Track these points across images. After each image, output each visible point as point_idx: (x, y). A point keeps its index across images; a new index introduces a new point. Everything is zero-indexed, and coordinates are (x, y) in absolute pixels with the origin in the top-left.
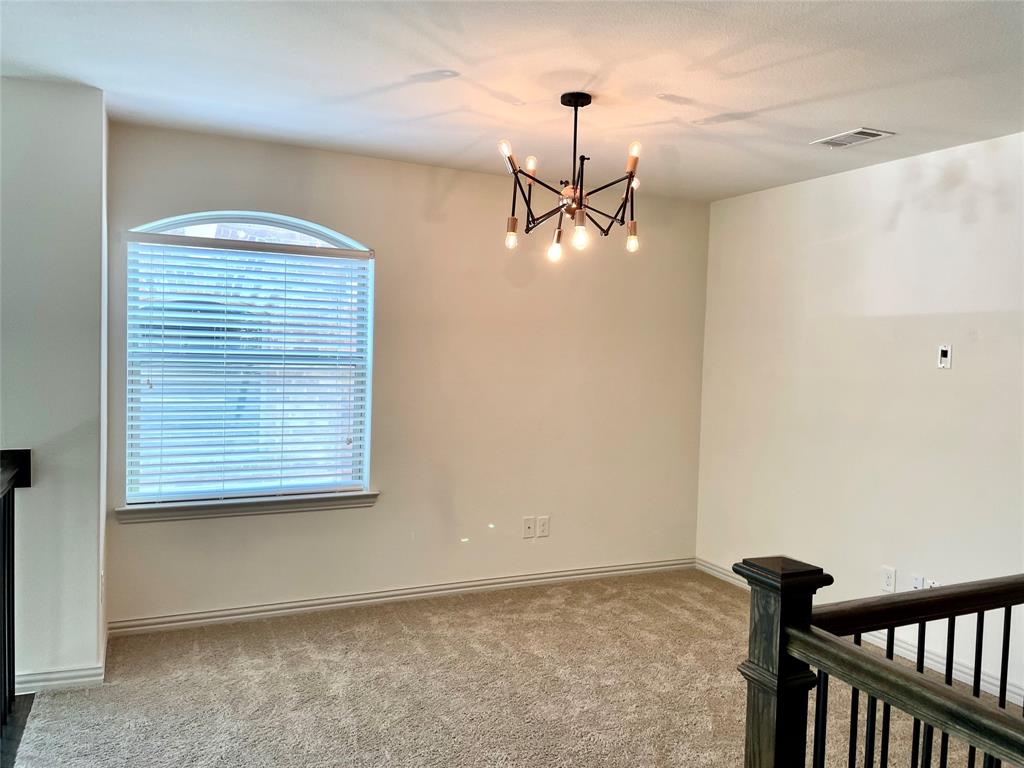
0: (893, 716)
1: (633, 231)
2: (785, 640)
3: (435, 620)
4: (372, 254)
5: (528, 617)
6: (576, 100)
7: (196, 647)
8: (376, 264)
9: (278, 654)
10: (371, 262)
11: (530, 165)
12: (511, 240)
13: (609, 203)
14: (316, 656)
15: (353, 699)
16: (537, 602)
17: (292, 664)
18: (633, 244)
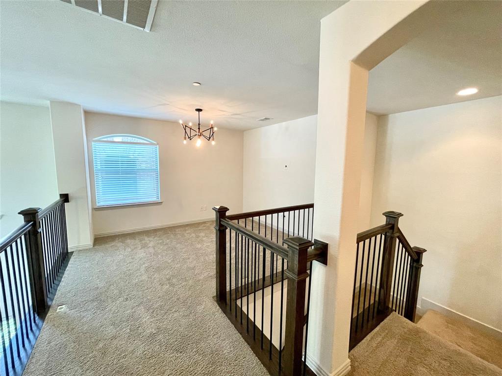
0: (232, 232)
1: (213, 139)
2: (220, 221)
3: (177, 230)
4: (158, 144)
5: (200, 228)
6: (199, 110)
7: (117, 239)
8: (159, 147)
9: (137, 239)
10: (158, 146)
11: (190, 124)
12: (185, 142)
13: (207, 134)
14: (146, 239)
15: (154, 247)
16: (203, 225)
17: (140, 241)
18: (213, 143)
